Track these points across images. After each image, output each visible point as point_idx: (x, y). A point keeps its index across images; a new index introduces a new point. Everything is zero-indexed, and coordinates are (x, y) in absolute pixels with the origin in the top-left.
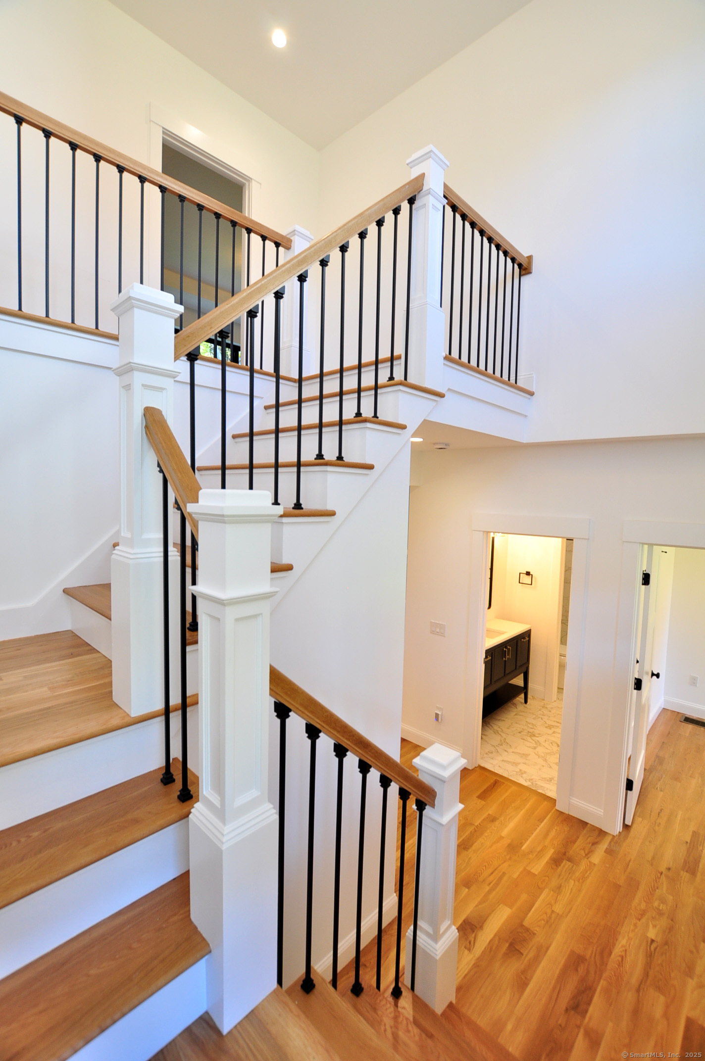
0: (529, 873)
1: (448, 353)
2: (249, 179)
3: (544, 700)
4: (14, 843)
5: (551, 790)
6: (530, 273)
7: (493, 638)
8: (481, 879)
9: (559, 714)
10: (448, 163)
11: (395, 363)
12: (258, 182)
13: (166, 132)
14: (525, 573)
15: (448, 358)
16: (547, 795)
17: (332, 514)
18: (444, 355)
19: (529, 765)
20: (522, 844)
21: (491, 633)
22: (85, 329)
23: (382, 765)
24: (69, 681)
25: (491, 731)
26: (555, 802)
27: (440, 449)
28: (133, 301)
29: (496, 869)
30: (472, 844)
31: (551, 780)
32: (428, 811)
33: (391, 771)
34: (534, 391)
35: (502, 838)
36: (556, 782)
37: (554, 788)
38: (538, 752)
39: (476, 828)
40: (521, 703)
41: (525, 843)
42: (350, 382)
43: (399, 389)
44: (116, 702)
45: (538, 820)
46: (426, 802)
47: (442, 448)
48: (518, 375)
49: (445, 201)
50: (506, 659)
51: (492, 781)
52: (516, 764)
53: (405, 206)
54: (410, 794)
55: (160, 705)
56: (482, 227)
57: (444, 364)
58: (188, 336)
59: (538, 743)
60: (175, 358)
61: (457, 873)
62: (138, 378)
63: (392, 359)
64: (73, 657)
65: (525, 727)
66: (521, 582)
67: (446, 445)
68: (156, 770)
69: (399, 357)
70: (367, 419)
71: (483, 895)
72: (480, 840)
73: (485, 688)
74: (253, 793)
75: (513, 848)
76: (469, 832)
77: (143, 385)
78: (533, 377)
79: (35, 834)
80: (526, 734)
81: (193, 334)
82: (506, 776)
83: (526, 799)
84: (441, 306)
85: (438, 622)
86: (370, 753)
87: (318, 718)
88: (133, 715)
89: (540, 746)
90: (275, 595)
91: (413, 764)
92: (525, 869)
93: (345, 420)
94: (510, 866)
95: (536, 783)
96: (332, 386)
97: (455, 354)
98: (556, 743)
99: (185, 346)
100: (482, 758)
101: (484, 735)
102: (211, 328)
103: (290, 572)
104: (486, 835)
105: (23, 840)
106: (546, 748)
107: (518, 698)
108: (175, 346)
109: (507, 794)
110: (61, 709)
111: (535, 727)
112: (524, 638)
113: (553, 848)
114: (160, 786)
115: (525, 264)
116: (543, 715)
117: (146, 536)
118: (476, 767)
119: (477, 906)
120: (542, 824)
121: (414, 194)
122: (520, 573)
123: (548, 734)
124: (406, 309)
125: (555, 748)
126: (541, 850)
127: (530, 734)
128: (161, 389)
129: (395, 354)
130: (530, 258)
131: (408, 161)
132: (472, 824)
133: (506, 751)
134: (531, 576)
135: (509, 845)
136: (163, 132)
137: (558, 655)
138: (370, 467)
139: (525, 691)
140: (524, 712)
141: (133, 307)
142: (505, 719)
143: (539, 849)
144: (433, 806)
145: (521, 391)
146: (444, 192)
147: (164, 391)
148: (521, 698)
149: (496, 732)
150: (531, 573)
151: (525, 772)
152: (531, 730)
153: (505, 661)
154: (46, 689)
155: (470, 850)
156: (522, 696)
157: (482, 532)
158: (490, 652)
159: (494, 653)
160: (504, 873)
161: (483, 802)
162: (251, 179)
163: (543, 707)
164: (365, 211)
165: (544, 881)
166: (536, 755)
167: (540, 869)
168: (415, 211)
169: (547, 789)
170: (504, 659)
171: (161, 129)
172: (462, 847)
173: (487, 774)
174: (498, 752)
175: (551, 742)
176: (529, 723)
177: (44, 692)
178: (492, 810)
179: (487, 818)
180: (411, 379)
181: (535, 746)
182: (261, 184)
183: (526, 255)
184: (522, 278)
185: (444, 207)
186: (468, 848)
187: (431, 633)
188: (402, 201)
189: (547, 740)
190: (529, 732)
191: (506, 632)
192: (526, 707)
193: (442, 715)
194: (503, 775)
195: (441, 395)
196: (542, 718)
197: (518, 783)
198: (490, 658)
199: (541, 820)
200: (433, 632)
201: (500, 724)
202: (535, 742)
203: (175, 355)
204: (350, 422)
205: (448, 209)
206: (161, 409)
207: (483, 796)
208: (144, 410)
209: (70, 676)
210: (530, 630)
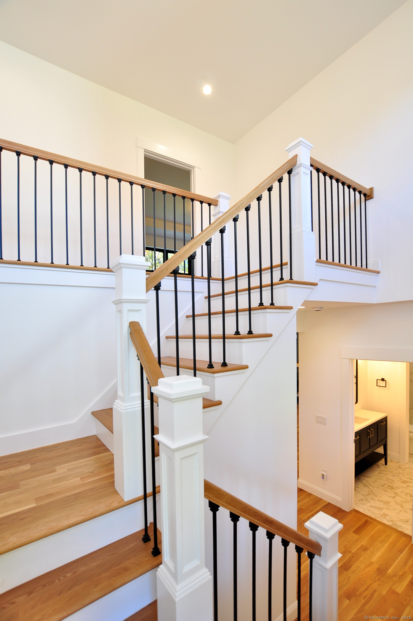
0: (394, 592)
1: (319, 258)
2: (193, 167)
3: (399, 462)
4: (57, 581)
5: (407, 529)
6: (373, 198)
7: (360, 423)
8: (358, 593)
9: (411, 473)
10: (312, 146)
11: (283, 267)
12: (199, 168)
13: (146, 151)
14: (381, 379)
15: (319, 261)
16: (404, 532)
17: (246, 367)
18: (316, 260)
19: (390, 510)
20: (387, 569)
21: (358, 420)
22: (101, 269)
23: (283, 533)
24: (91, 473)
25: (361, 485)
26: (411, 538)
27: (317, 311)
28: (121, 265)
29: (369, 587)
30: (351, 567)
31: (407, 521)
32: (316, 558)
33: (289, 536)
34: (380, 270)
35: (372, 563)
36: (411, 523)
37: (410, 527)
38: (396, 500)
39: (353, 555)
40: (383, 464)
41: (390, 568)
42: (255, 281)
43: (287, 285)
44: (117, 490)
45: (399, 552)
46: (315, 553)
47: (318, 310)
48: (368, 261)
49: (312, 168)
50: (370, 437)
51: (364, 521)
52: (381, 509)
53: (286, 176)
54: (303, 549)
55: (141, 493)
56: (337, 177)
57: (316, 265)
58: (154, 277)
59: (396, 494)
60: (146, 291)
61: (339, 588)
62: (126, 307)
63: (282, 265)
64: (95, 455)
65: (386, 482)
66: (378, 385)
67: (321, 308)
68: (139, 531)
69: (286, 264)
70: (267, 307)
71: (359, 606)
72: (357, 564)
73: (356, 457)
74: (196, 562)
75: (381, 571)
76: (348, 557)
77: (128, 310)
78: (379, 262)
79: (69, 575)
80: (387, 487)
81: (157, 275)
82: (373, 517)
83: (389, 535)
84: (312, 231)
85: (321, 416)
86: (274, 527)
87: (238, 509)
88: (125, 500)
89: (398, 496)
90: (206, 440)
91: (305, 526)
92: (390, 589)
93: (252, 308)
94: (379, 585)
95: (396, 523)
96: (243, 284)
97: (323, 258)
98: (410, 494)
99: (153, 283)
100: (356, 504)
101: (357, 487)
102: (167, 270)
103: (220, 405)
104: (361, 560)
105: (62, 578)
106: (403, 498)
107: (380, 461)
108: (146, 284)
109: (375, 531)
110: (86, 494)
111: (393, 482)
112: (383, 422)
113: (412, 574)
114: (141, 543)
115: (368, 193)
116: (399, 473)
117: (131, 395)
118: (351, 510)
119: (356, 614)
120: (402, 555)
121: (291, 168)
122: (377, 380)
123: (403, 487)
124: (289, 235)
125: (409, 498)
126: (402, 575)
127: (390, 487)
128: (139, 311)
129: (284, 262)
130: (371, 189)
131: (286, 149)
132: (350, 552)
133: (373, 499)
134: (385, 381)
135: (378, 569)
136: (144, 151)
137: (408, 432)
138: (270, 335)
139: (385, 457)
140: (385, 471)
141: (122, 268)
142: (371, 476)
143: (401, 573)
144: (320, 555)
145: (370, 272)
146: (311, 162)
147: (141, 311)
148: (382, 461)
149: (365, 485)
150: (385, 380)
151: (387, 515)
152: (391, 484)
153: (370, 438)
154: (79, 478)
155: (349, 571)
156: (384, 460)
157: (348, 359)
158: (358, 434)
159: (361, 435)
160: (375, 591)
161: (357, 536)
162: (195, 167)
163: (399, 468)
164: (260, 185)
165: (406, 599)
166: (395, 502)
167: (402, 590)
168: (292, 177)
169: (405, 528)
170: (369, 437)
171: (143, 150)
172: (344, 568)
173: (360, 516)
174: (367, 499)
175: (406, 493)
176: (389, 479)
177: (77, 481)
178: (364, 542)
179: (361, 547)
180: (295, 278)
181: (394, 496)
182: (200, 169)
183: (368, 187)
184: (367, 202)
185: (311, 172)
186: (348, 570)
187: (316, 422)
188: (284, 173)
189: (403, 492)
190: (389, 485)
191: (370, 419)
192: (386, 468)
193: (326, 475)
194: (371, 516)
195: (315, 284)
196: (398, 476)
197: (382, 523)
198: (359, 437)
199: (401, 551)
200: (317, 422)
201: (368, 479)
202: (394, 493)
203: (146, 289)
204: (255, 309)
205: (315, 172)
206: (139, 322)
207: (357, 531)
208: (129, 323)
209: (93, 469)
210: (387, 417)
